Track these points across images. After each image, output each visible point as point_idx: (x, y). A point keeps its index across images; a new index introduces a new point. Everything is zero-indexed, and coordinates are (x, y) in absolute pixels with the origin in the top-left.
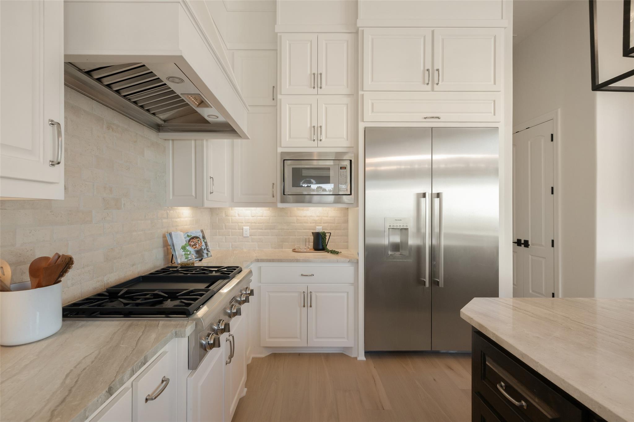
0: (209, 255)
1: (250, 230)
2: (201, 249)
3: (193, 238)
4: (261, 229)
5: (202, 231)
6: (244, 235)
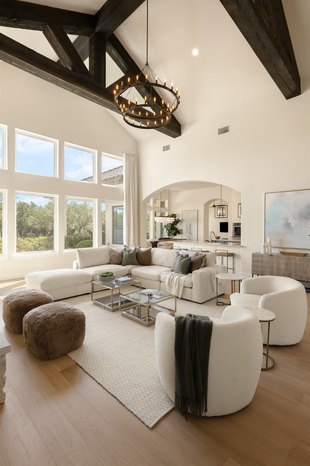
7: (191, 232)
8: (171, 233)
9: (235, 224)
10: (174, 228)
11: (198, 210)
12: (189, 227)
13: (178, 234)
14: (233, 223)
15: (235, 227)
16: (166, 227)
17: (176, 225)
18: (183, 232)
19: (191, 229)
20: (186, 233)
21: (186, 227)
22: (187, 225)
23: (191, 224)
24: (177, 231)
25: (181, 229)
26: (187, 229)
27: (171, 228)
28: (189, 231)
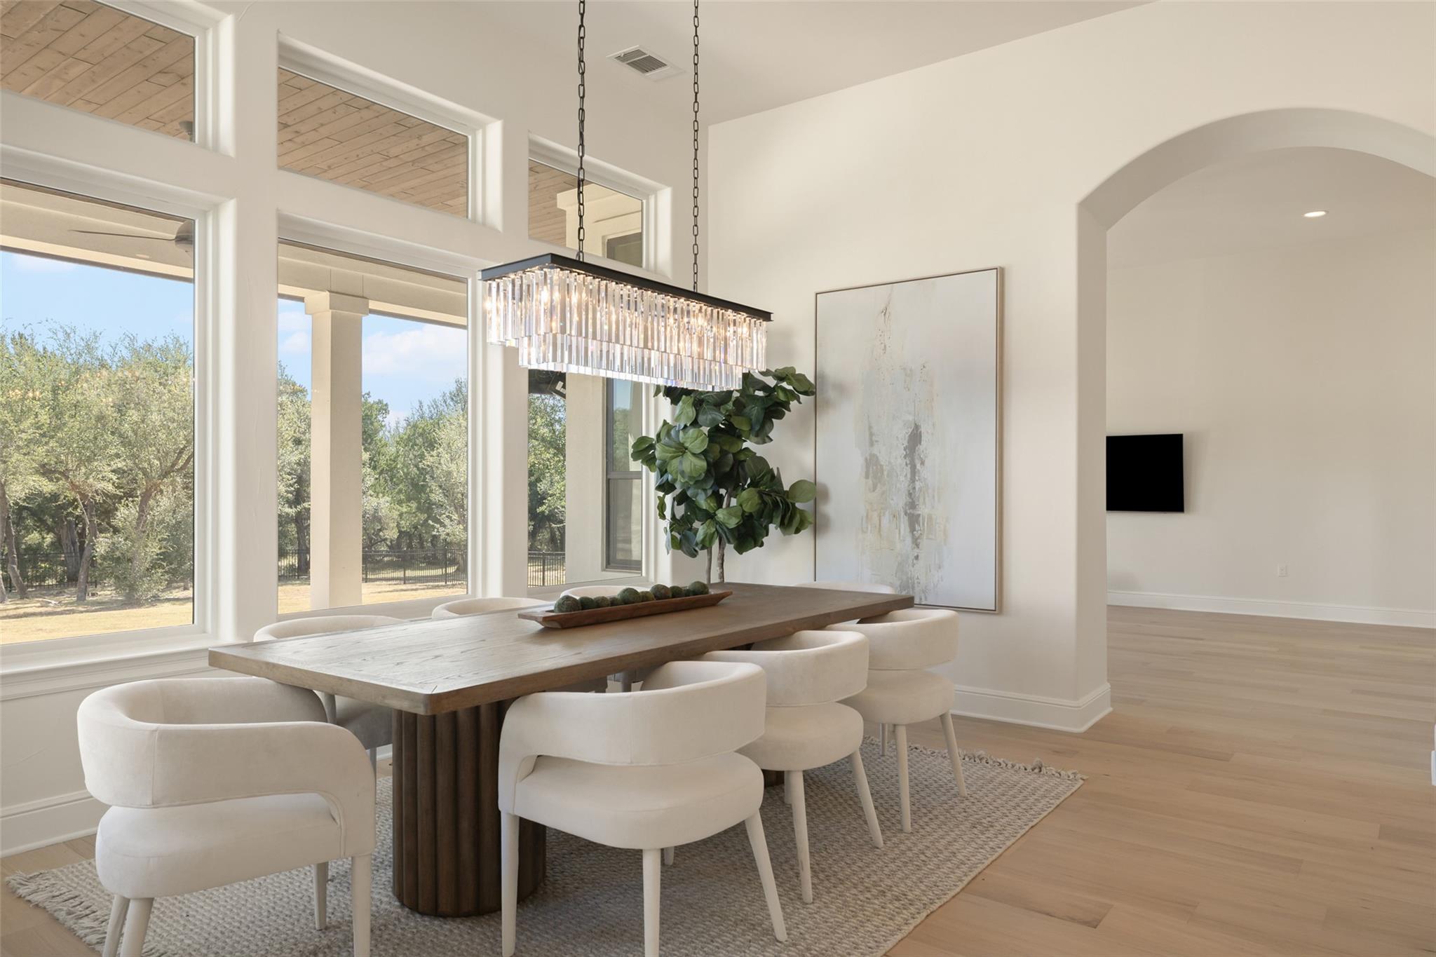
7: (923, 510)
8: (709, 516)
10: (738, 463)
11: (1001, 273)
12: (892, 455)
13: (785, 525)
16: (650, 461)
17: (762, 434)
18: (830, 509)
19: (917, 478)
20: (867, 516)
21: (866, 459)
22: (871, 435)
23: (917, 427)
24: (767, 499)
25: (813, 481)
26: (870, 481)
27: (704, 464)
28: (892, 500)
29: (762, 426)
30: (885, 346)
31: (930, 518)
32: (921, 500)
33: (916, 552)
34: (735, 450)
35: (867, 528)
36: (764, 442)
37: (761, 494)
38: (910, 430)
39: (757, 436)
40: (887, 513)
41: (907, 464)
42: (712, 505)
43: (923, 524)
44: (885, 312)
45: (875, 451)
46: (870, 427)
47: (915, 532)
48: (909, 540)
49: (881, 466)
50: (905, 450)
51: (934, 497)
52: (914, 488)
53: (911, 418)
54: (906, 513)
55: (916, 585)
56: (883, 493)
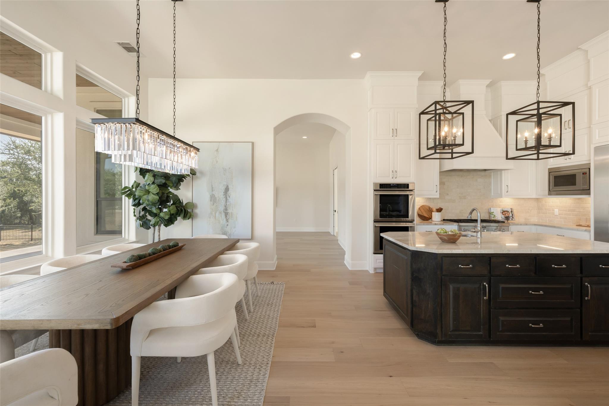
0: (513, 220)
1: (558, 211)
2: (509, 217)
3: (505, 211)
4: (566, 211)
5: (511, 209)
6: (555, 214)
7: (229, 211)
8: (156, 215)
9: (383, 186)
10: (168, 197)
11: (253, 144)
12: (220, 194)
13: (185, 217)
14: (375, 184)
15: (381, 195)
16: (129, 195)
17: (177, 187)
18: (197, 211)
19: (228, 201)
20: (211, 213)
21: (211, 195)
22: (212, 188)
23: (227, 186)
24: (179, 209)
25: (191, 202)
26: (212, 202)
27: (158, 197)
28: (219, 208)
29: (177, 184)
30: (217, 161)
31: (232, 213)
32: (229, 208)
33: (227, 223)
34: (167, 192)
35: (211, 217)
36: (177, 190)
37: (177, 207)
38: (225, 187)
39: (175, 188)
40: (218, 212)
41: (224, 197)
42: (158, 211)
43: (230, 215)
44: (217, 150)
45: (214, 193)
46: (212, 186)
47: (227, 218)
48: (225, 220)
49: (216, 198)
50: (224, 193)
51: (233, 207)
52: (227, 204)
53: (225, 183)
54: (224, 212)
55: (227, 233)
56: (216, 206)
